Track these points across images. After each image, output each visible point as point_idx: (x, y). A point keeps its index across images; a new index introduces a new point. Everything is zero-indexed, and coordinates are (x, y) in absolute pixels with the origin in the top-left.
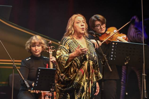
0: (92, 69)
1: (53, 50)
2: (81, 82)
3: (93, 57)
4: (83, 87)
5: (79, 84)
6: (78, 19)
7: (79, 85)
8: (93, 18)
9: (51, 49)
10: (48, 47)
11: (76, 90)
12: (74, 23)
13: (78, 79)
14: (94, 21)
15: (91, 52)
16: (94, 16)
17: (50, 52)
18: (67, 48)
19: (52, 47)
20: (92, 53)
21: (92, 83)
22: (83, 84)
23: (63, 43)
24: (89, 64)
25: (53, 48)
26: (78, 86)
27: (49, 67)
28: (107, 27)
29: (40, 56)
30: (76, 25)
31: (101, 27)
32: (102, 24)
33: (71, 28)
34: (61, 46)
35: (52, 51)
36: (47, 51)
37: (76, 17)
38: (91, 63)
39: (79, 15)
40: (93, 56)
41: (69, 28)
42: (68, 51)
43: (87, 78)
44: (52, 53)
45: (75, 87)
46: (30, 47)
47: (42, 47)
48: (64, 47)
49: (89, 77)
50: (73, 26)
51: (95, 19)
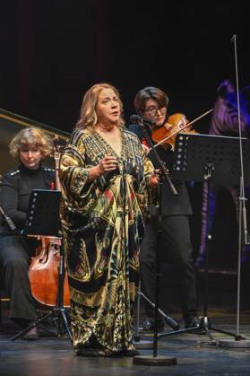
0: (131, 191)
2: (108, 216)
4: (113, 228)
5: (104, 220)
6: (105, 95)
7: (103, 222)
8: (143, 93)
11: (97, 233)
12: (96, 104)
13: (102, 211)
14: (145, 99)
15: (128, 158)
16: (146, 89)
18: (81, 151)
20: (132, 159)
21: (130, 219)
22: (111, 220)
23: (75, 141)
24: (124, 181)
26: (101, 224)
28: (170, 113)
29: (38, 167)
30: (102, 106)
31: (157, 112)
32: (160, 107)
33: (92, 113)
34: (70, 146)
37: (100, 91)
38: (129, 178)
39: (106, 85)
40: (134, 165)
41: (88, 112)
42: (84, 157)
43: (120, 209)
45: (96, 227)
46: (18, 151)
47: (42, 153)
48: (76, 149)
49: (124, 207)
50: (96, 108)
51: (148, 96)
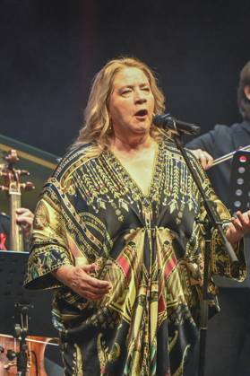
1: (24, 185)
3: (171, 211)
5: (114, 311)
9: (14, 179)
10: (5, 174)
11: (100, 335)
17: (11, 193)
18: (64, 188)
19: (19, 171)
23: (59, 171)
25: (23, 178)
26: (110, 319)
27: (8, 244)
34: (50, 180)
35: (21, 187)
36: (3, 188)
40: (172, 208)
44: (19, 194)
48: (57, 185)
49: (151, 288)
